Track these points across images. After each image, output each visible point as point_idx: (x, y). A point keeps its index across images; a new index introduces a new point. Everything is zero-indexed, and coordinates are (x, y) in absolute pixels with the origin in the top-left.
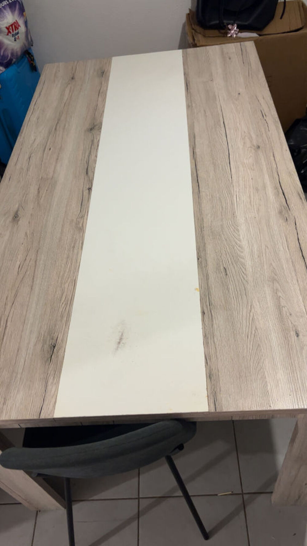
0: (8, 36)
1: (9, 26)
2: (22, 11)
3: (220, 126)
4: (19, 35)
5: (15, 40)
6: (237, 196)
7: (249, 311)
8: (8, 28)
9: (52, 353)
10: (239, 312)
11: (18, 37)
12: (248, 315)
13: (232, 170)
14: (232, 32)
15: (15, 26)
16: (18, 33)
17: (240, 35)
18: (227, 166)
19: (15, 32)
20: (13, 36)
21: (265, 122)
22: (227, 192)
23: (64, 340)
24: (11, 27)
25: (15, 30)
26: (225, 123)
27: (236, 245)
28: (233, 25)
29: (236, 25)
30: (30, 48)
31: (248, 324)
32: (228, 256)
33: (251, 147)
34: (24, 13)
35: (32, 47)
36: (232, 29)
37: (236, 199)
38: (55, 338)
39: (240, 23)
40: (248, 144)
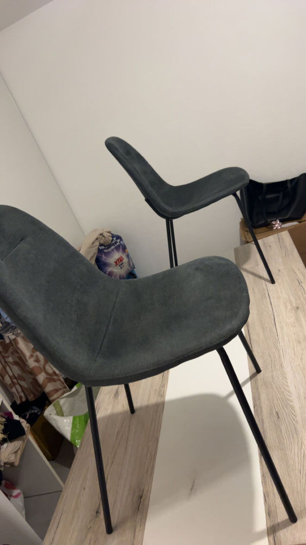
0: (116, 267)
1: (116, 261)
2: (124, 248)
3: (266, 297)
4: (124, 264)
5: (121, 268)
6: (283, 350)
7: (300, 449)
8: (116, 262)
9: (139, 503)
10: (291, 450)
11: (123, 266)
12: (300, 452)
13: (278, 329)
14: (277, 225)
15: (120, 260)
16: (122, 264)
17: (284, 226)
18: (274, 328)
19: (120, 263)
20: (119, 266)
21: (302, 287)
22: (275, 348)
23: (149, 491)
24: (117, 261)
25: (121, 262)
26: (269, 294)
27: (286, 391)
28: (275, 221)
29: (278, 220)
30: (133, 270)
31: (300, 460)
32: (279, 401)
33: (292, 309)
34: (126, 250)
35: (134, 269)
36: (276, 224)
37: (282, 352)
38: (142, 490)
39: (281, 218)
40: (289, 307)
